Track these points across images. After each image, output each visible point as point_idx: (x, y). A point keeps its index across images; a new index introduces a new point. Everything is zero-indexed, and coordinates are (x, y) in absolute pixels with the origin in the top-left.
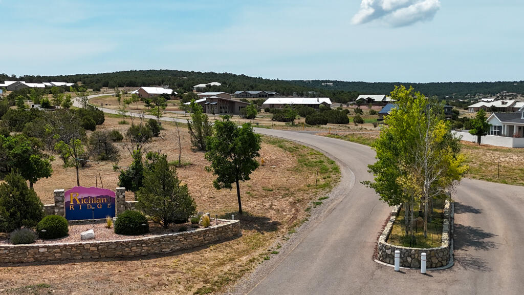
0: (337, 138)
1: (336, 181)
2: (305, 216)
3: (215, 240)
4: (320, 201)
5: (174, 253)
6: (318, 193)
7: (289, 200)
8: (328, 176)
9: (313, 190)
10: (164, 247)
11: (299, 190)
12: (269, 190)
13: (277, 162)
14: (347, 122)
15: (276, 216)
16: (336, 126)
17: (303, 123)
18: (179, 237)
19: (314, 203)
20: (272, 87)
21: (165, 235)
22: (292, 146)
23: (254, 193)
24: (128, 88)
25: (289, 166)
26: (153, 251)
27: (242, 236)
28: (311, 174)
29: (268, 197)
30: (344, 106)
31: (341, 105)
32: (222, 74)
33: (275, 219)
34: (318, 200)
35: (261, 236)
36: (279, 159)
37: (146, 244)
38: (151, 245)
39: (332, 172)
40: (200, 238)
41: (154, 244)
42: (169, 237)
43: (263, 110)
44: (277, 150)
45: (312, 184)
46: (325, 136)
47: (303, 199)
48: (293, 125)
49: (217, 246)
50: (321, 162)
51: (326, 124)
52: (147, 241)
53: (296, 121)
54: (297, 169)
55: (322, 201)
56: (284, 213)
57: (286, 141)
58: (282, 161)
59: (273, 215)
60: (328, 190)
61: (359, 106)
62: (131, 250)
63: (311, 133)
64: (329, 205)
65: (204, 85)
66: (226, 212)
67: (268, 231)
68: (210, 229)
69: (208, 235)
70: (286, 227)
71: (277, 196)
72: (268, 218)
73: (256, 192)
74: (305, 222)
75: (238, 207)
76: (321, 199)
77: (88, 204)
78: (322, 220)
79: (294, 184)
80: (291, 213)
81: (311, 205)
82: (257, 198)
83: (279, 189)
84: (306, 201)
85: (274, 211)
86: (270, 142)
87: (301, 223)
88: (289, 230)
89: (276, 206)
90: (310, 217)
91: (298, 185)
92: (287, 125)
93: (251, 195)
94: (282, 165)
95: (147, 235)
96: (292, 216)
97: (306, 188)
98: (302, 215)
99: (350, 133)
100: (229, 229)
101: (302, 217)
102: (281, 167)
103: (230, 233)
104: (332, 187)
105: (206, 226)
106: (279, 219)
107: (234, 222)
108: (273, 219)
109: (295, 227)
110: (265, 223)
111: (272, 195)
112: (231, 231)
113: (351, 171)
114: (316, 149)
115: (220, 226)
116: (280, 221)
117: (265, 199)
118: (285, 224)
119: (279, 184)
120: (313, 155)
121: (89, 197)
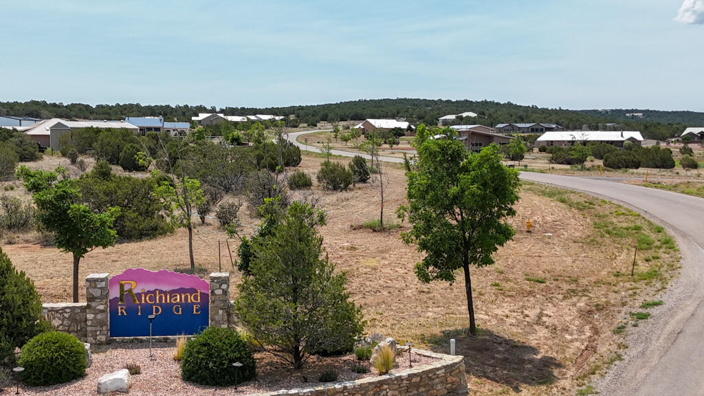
0: (661, 188)
1: (671, 267)
2: (614, 348)
4: (644, 311)
6: (638, 291)
7: (578, 304)
8: (654, 255)
9: (628, 285)
11: (597, 283)
12: (538, 281)
13: (555, 227)
14: (672, 166)
15: (550, 342)
16: (655, 171)
17: (599, 166)
19: (632, 314)
20: (551, 118)
21: (281, 392)
22: (582, 200)
23: (507, 286)
24: (352, 122)
25: (577, 234)
27: (467, 393)
28: (621, 250)
29: (534, 296)
30: (663, 145)
31: (658, 143)
32: (479, 102)
33: (547, 352)
34: (641, 307)
36: (559, 221)
39: (660, 248)
43: (536, 150)
44: (556, 206)
45: (624, 270)
46: (639, 185)
47: (607, 303)
48: (583, 169)
50: (638, 228)
51: (637, 168)
53: (588, 164)
54: (593, 241)
55: (650, 310)
56: (568, 337)
57: (572, 192)
58: (564, 226)
59: (543, 341)
60: (658, 285)
61: (686, 143)
63: (614, 180)
64: (667, 323)
65: (453, 117)
66: (443, 329)
67: (530, 384)
68: (391, 379)
69: (384, 392)
70: (572, 374)
71: (553, 293)
72: (530, 347)
73: (512, 284)
74: (616, 362)
75: (468, 316)
76: (646, 305)
77: (155, 304)
78: (655, 360)
79: (587, 270)
80: (583, 337)
81: (625, 318)
82: (512, 296)
83: (557, 280)
84: (613, 308)
85: (546, 330)
86: (544, 193)
87: (606, 365)
88: (578, 385)
89: (550, 316)
90: (626, 350)
91: (596, 273)
92: (574, 168)
93: (501, 290)
94: (565, 233)
95: (244, 388)
96: (586, 343)
97: (612, 279)
98: (608, 343)
99: (682, 180)
100: (438, 377)
101: (609, 350)
102: (562, 236)
103: (439, 387)
104: (665, 278)
105: (384, 371)
106: (557, 352)
107: (451, 362)
108: (542, 351)
109: (592, 376)
110: (524, 360)
111: (542, 291)
112: (442, 382)
113: (699, 247)
114: (626, 206)
115: (416, 372)
116: (559, 357)
117: (528, 300)
118: (569, 365)
119: (558, 269)
120: (622, 216)
121: (157, 292)
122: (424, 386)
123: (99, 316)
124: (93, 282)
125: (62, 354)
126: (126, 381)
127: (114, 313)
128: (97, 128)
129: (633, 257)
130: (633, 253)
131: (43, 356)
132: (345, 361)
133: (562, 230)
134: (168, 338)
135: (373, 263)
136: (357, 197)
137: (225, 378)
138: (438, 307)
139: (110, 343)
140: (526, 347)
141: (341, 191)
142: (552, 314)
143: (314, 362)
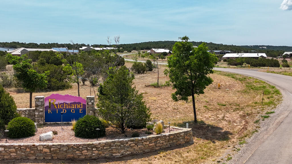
0: (274, 73)
1: (278, 100)
2: (255, 128)
3: (167, 146)
5: (124, 158)
6: (265, 108)
7: (240, 113)
8: (271, 96)
9: (260, 106)
10: (114, 151)
11: (248, 106)
12: (223, 105)
13: (230, 87)
14: (279, 66)
15: (228, 126)
17: (248, 66)
18: (129, 143)
19: (262, 116)
20: (228, 48)
21: (116, 140)
22: (241, 77)
23: (210, 107)
24: (146, 50)
25: (239, 89)
26: (103, 155)
27: (193, 143)
28: (257, 95)
29: (221, 110)
31: (273, 58)
32: (199, 42)
33: (226, 129)
34: (266, 114)
35: (212, 144)
36: (232, 84)
37: (97, 148)
38: (102, 149)
39: (274, 93)
40: (151, 145)
41: (105, 148)
42: (120, 142)
44: (230, 79)
45: (258, 102)
46: (265, 72)
47: (252, 113)
48: (242, 67)
49: (167, 152)
50: (264, 87)
51: (264, 66)
52: (97, 145)
53: (244, 66)
54: (246, 91)
55: (270, 115)
56: (235, 124)
57: (237, 75)
58: (234, 86)
59: (225, 125)
60: (273, 106)
61: (284, 58)
62: (82, 154)
63: (254, 71)
64: (276, 119)
66: (183, 121)
67: (219, 140)
68: (162, 136)
69: (159, 141)
70: (237, 137)
71: (229, 109)
72: (220, 128)
73: (212, 106)
74: (255, 133)
75: (194, 117)
76: (268, 113)
77: (64, 109)
78: (271, 132)
79: (243, 102)
80: (242, 124)
81: (259, 118)
82: (212, 110)
83: (231, 105)
84: (254, 114)
85: (226, 122)
86: (225, 75)
87: (251, 134)
88: (239, 141)
89: (228, 117)
90: (259, 129)
91: (247, 102)
92: (238, 67)
93: (208, 108)
94: (234, 89)
95: (101, 139)
96: (243, 127)
97: (254, 104)
98: (252, 126)
99: (283, 71)
100: (181, 136)
101: (252, 129)
102: (233, 90)
103: (182, 140)
104: (276, 104)
105: (159, 133)
106: (231, 129)
107: (187, 130)
108: (224, 129)
109: (245, 138)
110: (217, 132)
111: (225, 109)
112: (183, 139)
113: (290, 93)
114: (259, 79)
115: (172, 134)
116: (231, 131)
117: (219, 112)
118: (235, 134)
119: (231, 101)
120: (258, 83)
121: (65, 103)
122: (176, 140)
123: (40, 113)
124: (37, 99)
125: (25, 125)
126: (52, 136)
127: (46, 112)
128: (40, 51)
129: (262, 97)
130: (262, 96)
131: (17, 126)
132: (142, 130)
133: (233, 88)
134: (69, 123)
135: (155, 98)
136: (148, 76)
137: (92, 135)
138: (181, 114)
139: (45, 125)
140: (218, 128)
141: (141, 74)
142: (229, 117)
143: (130, 131)
